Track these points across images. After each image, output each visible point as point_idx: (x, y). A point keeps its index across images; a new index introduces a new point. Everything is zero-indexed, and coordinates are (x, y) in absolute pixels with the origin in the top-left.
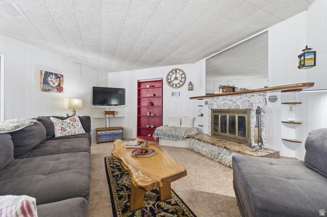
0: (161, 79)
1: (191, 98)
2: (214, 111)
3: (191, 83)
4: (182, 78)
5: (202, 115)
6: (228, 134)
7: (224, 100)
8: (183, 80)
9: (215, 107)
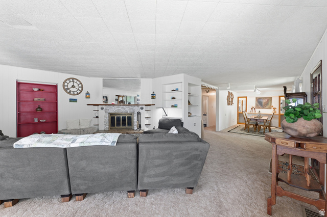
0: (55, 84)
1: (88, 105)
2: (111, 114)
3: (88, 93)
4: (79, 87)
5: (97, 117)
6: (121, 127)
7: (118, 107)
8: (80, 89)
9: (111, 112)
